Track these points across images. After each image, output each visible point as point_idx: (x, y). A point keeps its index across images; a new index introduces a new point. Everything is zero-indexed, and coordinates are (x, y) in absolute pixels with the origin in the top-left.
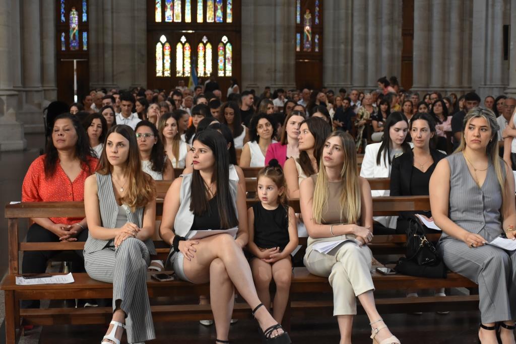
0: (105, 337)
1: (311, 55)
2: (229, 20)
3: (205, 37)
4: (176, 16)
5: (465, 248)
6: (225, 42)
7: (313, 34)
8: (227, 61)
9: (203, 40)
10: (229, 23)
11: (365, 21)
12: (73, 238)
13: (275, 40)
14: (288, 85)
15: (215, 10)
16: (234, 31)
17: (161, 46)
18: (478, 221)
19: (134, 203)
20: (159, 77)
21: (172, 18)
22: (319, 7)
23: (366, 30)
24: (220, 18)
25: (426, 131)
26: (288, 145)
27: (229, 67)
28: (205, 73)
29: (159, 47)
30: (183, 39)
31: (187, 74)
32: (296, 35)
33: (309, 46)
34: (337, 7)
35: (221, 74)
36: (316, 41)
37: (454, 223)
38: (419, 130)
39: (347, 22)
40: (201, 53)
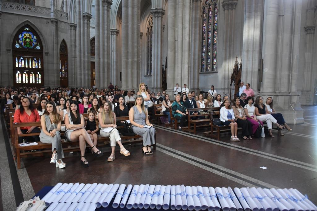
0: (52, 158)
1: (64, 78)
2: (40, 67)
4: (23, 66)
5: (139, 128)
6: (39, 74)
7: (65, 72)
8: (39, 79)
9: (32, 73)
11: (81, 69)
13: (54, 74)
14: (58, 86)
15: (35, 64)
16: (42, 71)
18: (141, 122)
20: (18, 83)
21: (21, 66)
22: (66, 65)
23: (81, 72)
24: (37, 67)
25: (123, 100)
26: (84, 104)
27: (40, 81)
28: (32, 82)
29: (17, 74)
30: (25, 72)
31: (27, 83)
32: (60, 72)
33: (64, 75)
35: (38, 83)
36: (66, 74)
37: (136, 123)
38: (121, 100)
39: (74, 69)
40: (31, 77)
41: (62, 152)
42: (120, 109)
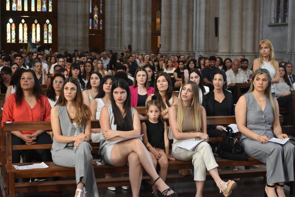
1: (97, 32)
2: (50, 10)
3: (36, 20)
4: (19, 7)
6: (48, 23)
7: (99, 19)
8: (49, 34)
9: (35, 22)
10: (50, 12)
11: (131, 12)
12: (34, 142)
13: (77, 22)
14: (85, 48)
15: (42, 4)
16: (53, 17)
17: (10, 25)
18: (262, 129)
19: (80, 122)
20: (9, 43)
21: (16, 9)
22: (102, 4)
23: (131, 18)
24: (45, 9)
25: (222, 80)
26: (138, 87)
27: (50, 38)
28: (36, 41)
29: (8, 25)
30: (23, 21)
31: (26, 42)
32: (89, 20)
33: (97, 26)
34: (112, 4)
35: (45, 42)
36: (101, 23)
37: (250, 130)
38: (218, 80)
39: (118, 12)
40: (34, 30)
41: (95, 186)
42: (216, 99)
